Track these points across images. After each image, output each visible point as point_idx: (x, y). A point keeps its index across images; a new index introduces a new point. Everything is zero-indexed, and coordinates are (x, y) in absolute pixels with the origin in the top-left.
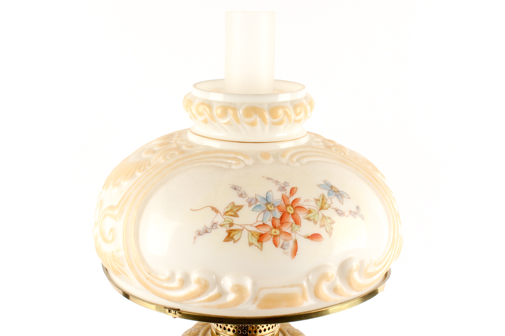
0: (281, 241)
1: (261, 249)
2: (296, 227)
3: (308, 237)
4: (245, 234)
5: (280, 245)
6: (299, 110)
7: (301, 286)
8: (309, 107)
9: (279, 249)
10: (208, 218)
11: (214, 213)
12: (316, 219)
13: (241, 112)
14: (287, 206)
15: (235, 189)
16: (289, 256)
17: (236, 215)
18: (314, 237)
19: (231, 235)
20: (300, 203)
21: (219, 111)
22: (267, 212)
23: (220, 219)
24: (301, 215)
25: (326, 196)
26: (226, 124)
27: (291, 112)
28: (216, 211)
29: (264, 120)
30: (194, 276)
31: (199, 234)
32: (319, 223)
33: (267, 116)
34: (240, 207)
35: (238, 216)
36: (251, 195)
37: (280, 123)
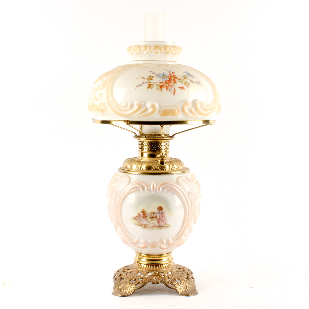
0: (169, 88)
1: (162, 91)
2: (175, 84)
3: (180, 88)
4: (155, 85)
5: (169, 90)
6: (175, 49)
7: (177, 106)
8: (180, 49)
9: (168, 91)
10: (141, 81)
11: (143, 79)
12: (182, 82)
13: (152, 48)
14: (171, 77)
15: (151, 72)
16: (172, 94)
17: (152, 79)
18: (182, 88)
19: (150, 86)
20: (176, 76)
21: (143, 48)
22: (164, 78)
23: (145, 81)
24: (177, 80)
25: (186, 75)
26: (146, 53)
27: (172, 49)
28: (144, 78)
29: (161, 51)
30: (135, 103)
31: (138, 86)
32: (183, 83)
33: (163, 50)
34: (153, 77)
35: (152, 80)
36: (157, 73)
37: (168, 53)
